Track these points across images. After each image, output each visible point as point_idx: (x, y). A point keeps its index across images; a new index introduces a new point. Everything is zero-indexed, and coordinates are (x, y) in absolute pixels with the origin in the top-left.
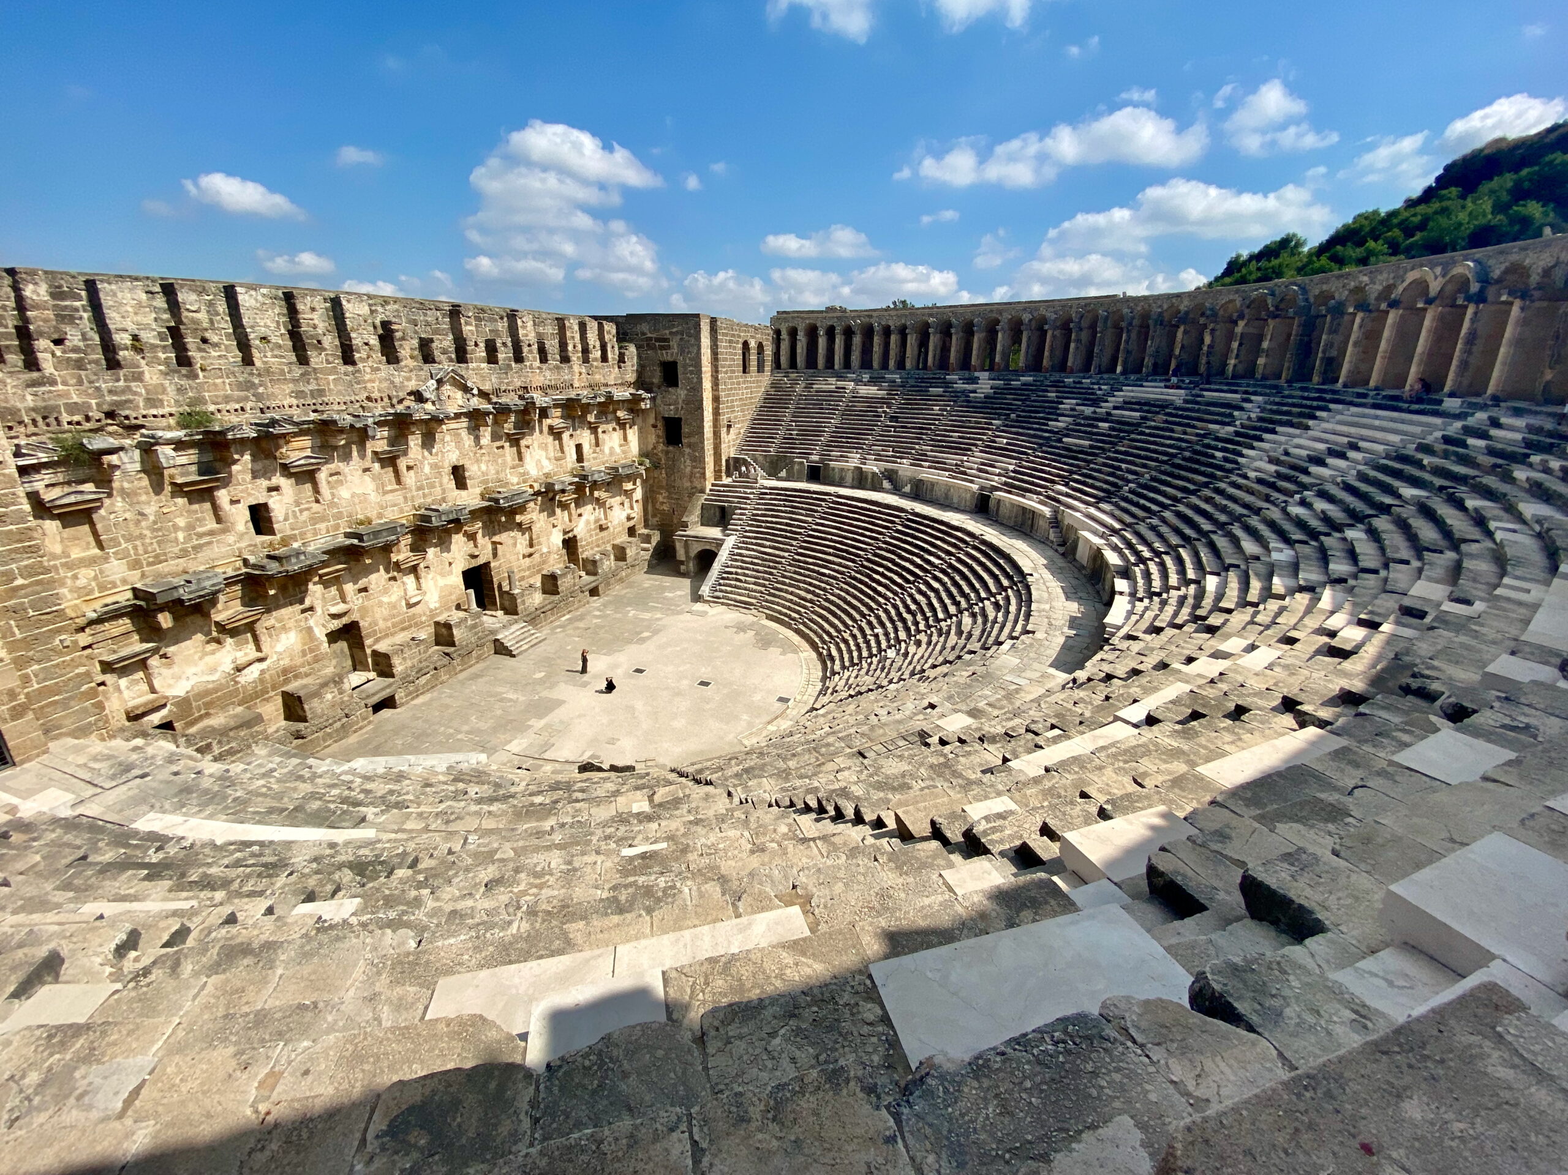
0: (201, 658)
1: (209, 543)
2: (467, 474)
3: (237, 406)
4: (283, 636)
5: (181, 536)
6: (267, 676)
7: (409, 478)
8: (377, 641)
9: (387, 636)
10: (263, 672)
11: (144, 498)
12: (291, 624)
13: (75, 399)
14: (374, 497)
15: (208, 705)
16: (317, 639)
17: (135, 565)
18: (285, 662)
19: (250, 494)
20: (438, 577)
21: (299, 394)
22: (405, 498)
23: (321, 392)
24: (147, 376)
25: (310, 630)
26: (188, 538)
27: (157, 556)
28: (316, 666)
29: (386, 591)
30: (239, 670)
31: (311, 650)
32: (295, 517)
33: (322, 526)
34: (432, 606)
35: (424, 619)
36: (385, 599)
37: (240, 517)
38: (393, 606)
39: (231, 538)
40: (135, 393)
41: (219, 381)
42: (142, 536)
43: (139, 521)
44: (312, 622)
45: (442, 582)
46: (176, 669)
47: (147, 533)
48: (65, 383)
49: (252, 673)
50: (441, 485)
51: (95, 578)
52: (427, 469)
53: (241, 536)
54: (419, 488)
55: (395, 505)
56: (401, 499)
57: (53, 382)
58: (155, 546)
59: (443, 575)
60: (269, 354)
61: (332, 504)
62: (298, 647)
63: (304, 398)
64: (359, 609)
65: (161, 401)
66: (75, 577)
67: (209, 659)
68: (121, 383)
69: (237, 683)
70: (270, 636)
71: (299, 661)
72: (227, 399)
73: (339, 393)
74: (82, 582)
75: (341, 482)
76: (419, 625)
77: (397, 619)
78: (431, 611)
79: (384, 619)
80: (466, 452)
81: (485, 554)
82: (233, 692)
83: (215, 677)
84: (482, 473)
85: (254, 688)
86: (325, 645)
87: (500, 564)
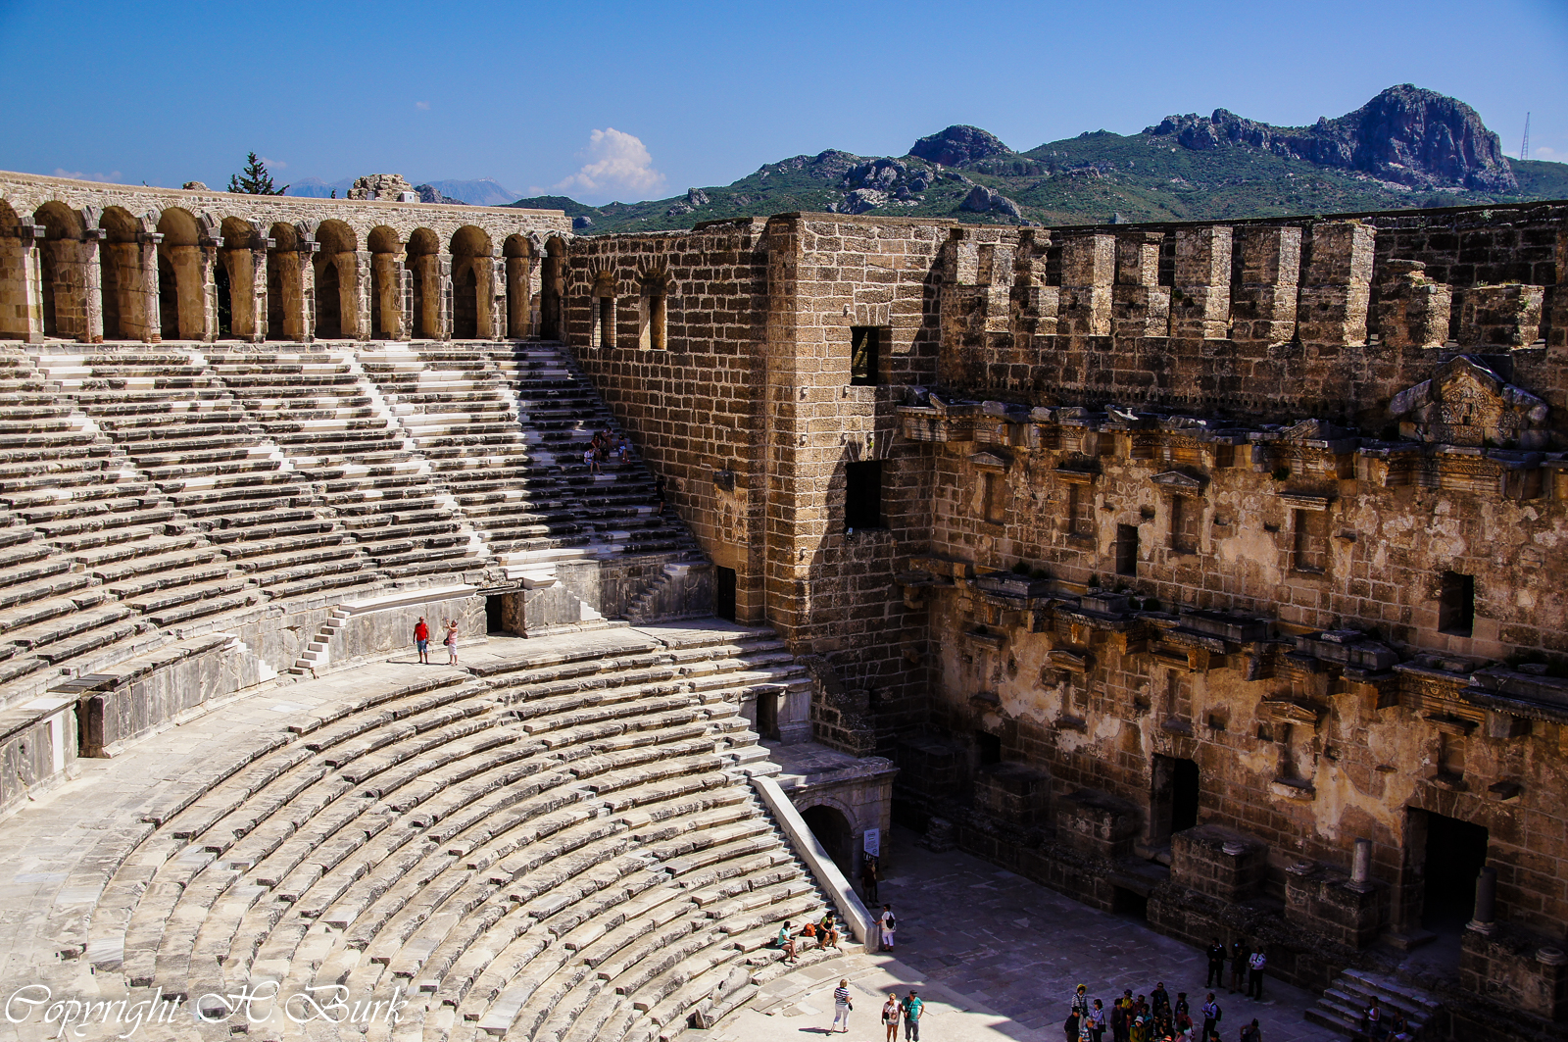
0: (1035, 687)
1: (1075, 554)
2: (1477, 599)
4: (1107, 718)
5: (1055, 533)
6: (1081, 757)
7: (1343, 562)
8: (1216, 819)
10: (1078, 749)
11: (1040, 480)
12: (1118, 708)
13: (1021, 363)
14: (1271, 572)
15: (1029, 747)
16: (1141, 752)
17: (1017, 549)
18: (1101, 754)
19: (1123, 509)
20: (1349, 783)
21: (1206, 383)
22: (1325, 598)
23: (1233, 383)
24: (1072, 344)
25: (1135, 732)
26: (1059, 542)
27: (1034, 548)
29: (1249, 746)
30: (1062, 726)
31: (1132, 765)
32: (1161, 557)
33: (1188, 588)
34: (1322, 830)
35: (1300, 842)
36: (1243, 757)
37: (1107, 538)
38: (1254, 780)
39: (1092, 560)
40: (1059, 363)
41: (1129, 355)
42: (1027, 521)
43: (1029, 506)
44: (1140, 722)
45: (1353, 797)
46: (1015, 683)
47: (1033, 519)
48: (1018, 346)
49: (1069, 741)
50: (1404, 599)
51: (991, 549)
52: (1380, 558)
53: (1104, 559)
54: (1355, 589)
55: (1303, 603)
56: (1318, 599)
57: (1011, 344)
58: (1035, 536)
59: (1361, 786)
60: (1187, 320)
61: (1210, 561)
62: (1118, 746)
63: (1211, 388)
64: (1206, 747)
65: (1076, 373)
66: (980, 541)
67: (1039, 692)
68: (1052, 350)
69: (1055, 743)
70: (1097, 709)
71: (1116, 767)
72: (1131, 379)
74: (983, 548)
75: (1229, 532)
76: (1289, 847)
77: (1255, 807)
78: (1318, 838)
79: (1234, 791)
80: (1484, 550)
81: (1475, 802)
82: (1051, 752)
83: (1040, 719)
84: (1521, 610)
85: (1068, 763)
86: (1148, 768)
87: (1516, 854)
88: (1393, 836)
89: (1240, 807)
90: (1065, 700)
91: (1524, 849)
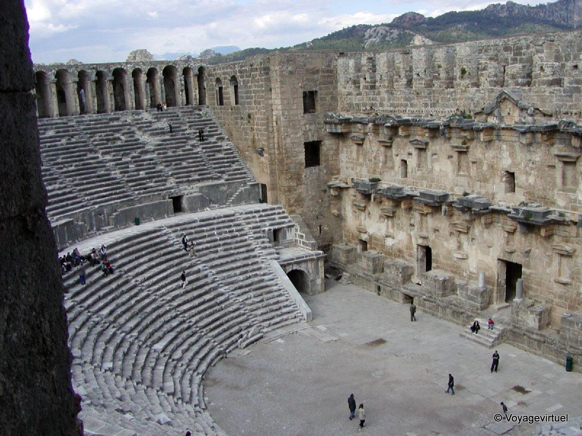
0: (377, 222)
2: (516, 182)
3: (404, 109)
4: (401, 232)
5: (380, 165)
6: (394, 248)
7: (473, 170)
8: (438, 267)
9: (442, 268)
10: (393, 245)
12: (404, 228)
14: (451, 175)
15: (376, 244)
16: (413, 244)
18: (400, 246)
19: (402, 154)
20: (479, 251)
21: (425, 105)
23: (434, 105)
24: (381, 93)
25: (410, 237)
28: (411, 258)
29: (447, 240)
30: (387, 236)
31: (410, 249)
32: (415, 171)
34: (471, 269)
35: (465, 274)
36: (445, 244)
37: (397, 164)
38: (449, 252)
39: (393, 173)
40: (377, 100)
41: (400, 96)
42: (371, 161)
43: (371, 154)
44: (412, 233)
45: (481, 257)
46: (371, 222)
48: (364, 95)
49: (390, 242)
51: (360, 172)
55: (461, 186)
56: (466, 184)
57: (361, 95)
58: (374, 166)
59: (483, 252)
60: (418, 82)
61: (431, 172)
62: (406, 243)
63: (427, 107)
64: (433, 241)
65: (383, 104)
66: (356, 169)
68: (375, 96)
69: (385, 243)
70: (398, 229)
71: (405, 250)
73: (443, 106)
75: (437, 160)
76: (461, 276)
77: (449, 262)
78: (470, 272)
79: (443, 257)
80: (517, 163)
81: (518, 256)
82: (383, 246)
83: (379, 234)
84: (530, 184)
85: (389, 249)
86: (415, 250)
87: (531, 273)
88: (494, 270)
89: (445, 262)
90: (388, 227)
91: (533, 272)
